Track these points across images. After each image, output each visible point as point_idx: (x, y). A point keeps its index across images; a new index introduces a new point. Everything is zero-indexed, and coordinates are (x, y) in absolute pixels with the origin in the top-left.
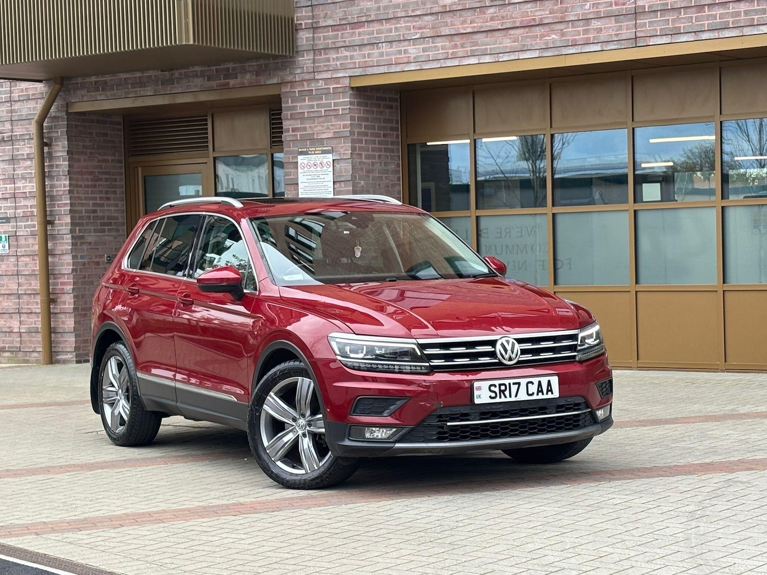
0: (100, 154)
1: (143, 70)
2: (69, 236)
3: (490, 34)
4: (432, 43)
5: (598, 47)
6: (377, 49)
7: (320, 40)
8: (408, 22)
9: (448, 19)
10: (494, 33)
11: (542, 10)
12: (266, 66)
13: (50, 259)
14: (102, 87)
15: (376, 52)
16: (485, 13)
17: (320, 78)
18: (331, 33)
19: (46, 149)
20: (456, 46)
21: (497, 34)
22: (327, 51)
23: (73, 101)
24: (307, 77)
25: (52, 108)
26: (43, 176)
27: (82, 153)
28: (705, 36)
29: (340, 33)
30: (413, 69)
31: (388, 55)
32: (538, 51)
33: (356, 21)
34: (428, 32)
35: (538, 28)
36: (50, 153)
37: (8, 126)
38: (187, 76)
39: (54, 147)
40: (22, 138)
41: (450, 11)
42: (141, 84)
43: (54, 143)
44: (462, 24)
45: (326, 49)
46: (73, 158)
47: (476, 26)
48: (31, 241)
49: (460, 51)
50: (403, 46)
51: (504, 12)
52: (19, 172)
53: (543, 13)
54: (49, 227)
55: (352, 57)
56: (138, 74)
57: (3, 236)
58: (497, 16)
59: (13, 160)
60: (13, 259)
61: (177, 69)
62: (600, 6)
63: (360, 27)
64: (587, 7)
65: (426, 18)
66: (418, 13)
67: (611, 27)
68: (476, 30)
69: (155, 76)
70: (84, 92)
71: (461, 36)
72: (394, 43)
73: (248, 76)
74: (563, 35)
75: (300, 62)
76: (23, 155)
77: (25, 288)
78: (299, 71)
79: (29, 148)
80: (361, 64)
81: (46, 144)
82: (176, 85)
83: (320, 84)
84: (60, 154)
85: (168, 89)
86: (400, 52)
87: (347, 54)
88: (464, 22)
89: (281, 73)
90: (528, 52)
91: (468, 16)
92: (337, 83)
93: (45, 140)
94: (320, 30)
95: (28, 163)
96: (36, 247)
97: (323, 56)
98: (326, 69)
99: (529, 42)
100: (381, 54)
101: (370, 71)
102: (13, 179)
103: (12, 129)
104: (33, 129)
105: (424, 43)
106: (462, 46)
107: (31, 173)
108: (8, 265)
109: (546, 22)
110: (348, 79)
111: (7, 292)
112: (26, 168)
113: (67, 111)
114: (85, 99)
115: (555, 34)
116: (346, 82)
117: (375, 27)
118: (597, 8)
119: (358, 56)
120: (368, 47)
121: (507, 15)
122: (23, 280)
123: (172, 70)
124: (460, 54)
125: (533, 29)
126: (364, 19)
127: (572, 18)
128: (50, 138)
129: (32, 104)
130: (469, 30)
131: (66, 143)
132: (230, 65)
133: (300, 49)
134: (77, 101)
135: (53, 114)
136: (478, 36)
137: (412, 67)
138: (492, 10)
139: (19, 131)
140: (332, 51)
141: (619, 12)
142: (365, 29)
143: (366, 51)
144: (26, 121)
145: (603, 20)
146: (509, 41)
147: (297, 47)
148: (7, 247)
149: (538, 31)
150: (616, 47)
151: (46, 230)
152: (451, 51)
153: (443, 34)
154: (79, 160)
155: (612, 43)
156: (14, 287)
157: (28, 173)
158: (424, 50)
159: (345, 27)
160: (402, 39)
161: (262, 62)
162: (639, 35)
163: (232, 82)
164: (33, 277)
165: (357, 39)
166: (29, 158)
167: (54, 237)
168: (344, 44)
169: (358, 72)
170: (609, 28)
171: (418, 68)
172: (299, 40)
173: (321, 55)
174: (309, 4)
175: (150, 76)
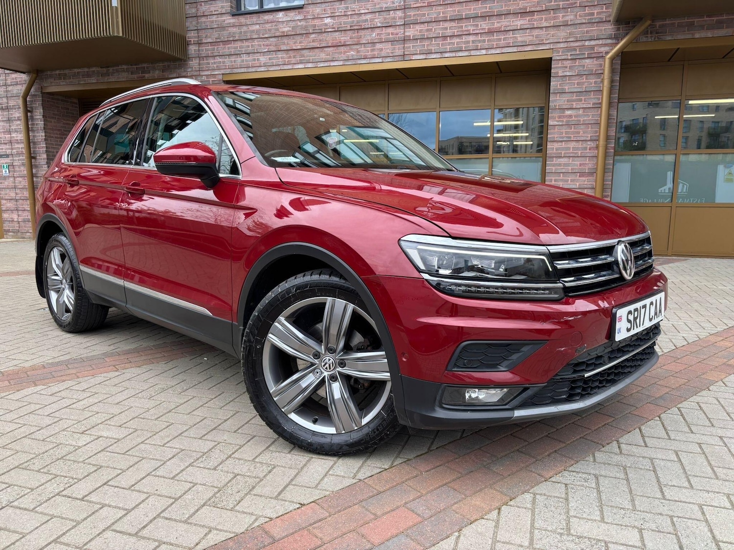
0: (64, 120)
1: (89, 67)
2: (46, 166)
3: (312, 51)
4: (275, 55)
5: (380, 60)
6: (240, 57)
7: (203, 51)
8: (259, 41)
9: (285, 40)
10: (314, 50)
11: (346, 36)
12: (169, 66)
13: (35, 179)
14: (65, 77)
15: (239, 60)
16: (309, 37)
17: (204, 74)
18: (210, 47)
19: (29, 114)
20: (290, 57)
21: (316, 50)
22: (208, 58)
23: (45, 85)
24: (195, 73)
25: (32, 89)
26: (28, 130)
27: (53, 118)
28: (447, 55)
29: (216, 47)
30: (262, 70)
31: (246, 61)
32: (342, 62)
33: (226, 40)
34: (273, 48)
35: (342, 48)
36: (32, 117)
37: (5, 100)
38: (117, 71)
39: (33, 113)
40: (13, 108)
41: (287, 35)
42: (88, 75)
43: (34, 111)
44: (294, 44)
45: (207, 57)
46: (47, 120)
47: (304, 45)
48: (22, 168)
49: (293, 60)
50: (256, 56)
51: (320, 37)
52: (13, 127)
53: (346, 38)
54: (33, 161)
55: (224, 62)
56: (86, 70)
57: (5, 165)
58: (317, 39)
59: (9, 120)
60: (12, 179)
61: (111, 67)
62: (382, 35)
63: (229, 44)
64: (374, 35)
65: (271, 39)
66: (266, 36)
67: (388, 48)
68: (303, 47)
69: (97, 71)
70: (52, 80)
71: (294, 51)
72: (251, 54)
73: (157, 72)
74: (358, 52)
75: (191, 64)
76: (15, 117)
77: (20, 195)
78: (190, 70)
79: (18, 114)
80: (230, 66)
81: (30, 111)
82: (110, 77)
83: (203, 78)
84: (38, 117)
85: (106, 79)
86: (254, 60)
87: (221, 60)
88: (295, 43)
89: (179, 71)
90: (336, 62)
91: (298, 38)
92: (214, 78)
93: (28, 109)
94: (203, 45)
95: (19, 122)
96: (25, 172)
97: (205, 61)
98: (207, 69)
99: (336, 56)
100: (243, 61)
101: (236, 71)
102: (9, 132)
103: (8, 102)
104: (20, 102)
105: (270, 55)
106: (294, 57)
107: (21, 128)
108: (9, 182)
109: (348, 43)
110: (222, 75)
111: (9, 198)
112: (17, 125)
113: (41, 92)
114: (53, 84)
115: (353, 51)
116: (220, 77)
117: (239, 44)
118: (380, 36)
119: (228, 61)
120: (234, 56)
121: (323, 39)
122: (19, 191)
123: (108, 67)
124: (292, 62)
125: (339, 48)
126: (231, 39)
127: (364, 42)
128: (32, 108)
129: (19, 87)
130: (299, 47)
131: (42, 110)
132: (145, 65)
133: (190, 56)
134: (48, 85)
135: (33, 93)
136: (304, 51)
137: (262, 69)
138: (313, 36)
139: (12, 103)
140: (211, 58)
141: (394, 39)
142: (232, 45)
143: (233, 59)
144: (16, 98)
145: (384, 44)
146: (324, 55)
147: (188, 55)
148: (8, 172)
149: (342, 49)
150: (391, 60)
151: (31, 162)
152: (287, 60)
153: (282, 49)
154: (51, 122)
155: (389, 58)
156: (13, 195)
157: (19, 128)
158: (270, 59)
159: (219, 43)
160: (256, 52)
161: (166, 64)
162: (406, 53)
163: (147, 76)
164: (25, 190)
165: (227, 51)
166: (19, 119)
167: (36, 166)
168: (219, 54)
169: (228, 71)
170: (387, 48)
171: (266, 70)
172: (190, 51)
173: (204, 61)
174: (196, 28)
175: (94, 71)
